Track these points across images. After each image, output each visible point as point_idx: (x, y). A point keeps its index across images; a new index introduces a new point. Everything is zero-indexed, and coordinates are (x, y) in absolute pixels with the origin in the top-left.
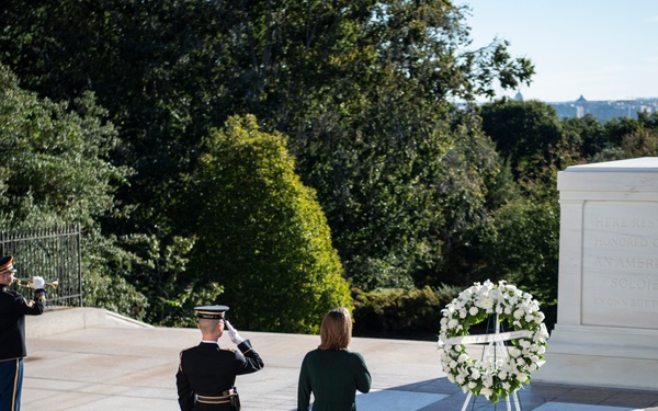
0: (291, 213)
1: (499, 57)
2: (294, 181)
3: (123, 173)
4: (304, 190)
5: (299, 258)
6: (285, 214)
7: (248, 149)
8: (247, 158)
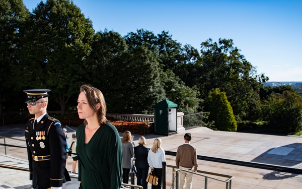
0: (227, 107)
1: (263, 76)
2: (227, 101)
3: (202, 101)
4: (229, 103)
5: (228, 116)
6: (225, 107)
7: (218, 95)
8: (219, 96)
